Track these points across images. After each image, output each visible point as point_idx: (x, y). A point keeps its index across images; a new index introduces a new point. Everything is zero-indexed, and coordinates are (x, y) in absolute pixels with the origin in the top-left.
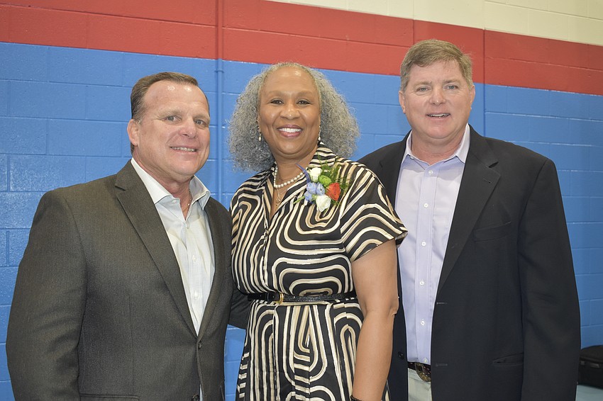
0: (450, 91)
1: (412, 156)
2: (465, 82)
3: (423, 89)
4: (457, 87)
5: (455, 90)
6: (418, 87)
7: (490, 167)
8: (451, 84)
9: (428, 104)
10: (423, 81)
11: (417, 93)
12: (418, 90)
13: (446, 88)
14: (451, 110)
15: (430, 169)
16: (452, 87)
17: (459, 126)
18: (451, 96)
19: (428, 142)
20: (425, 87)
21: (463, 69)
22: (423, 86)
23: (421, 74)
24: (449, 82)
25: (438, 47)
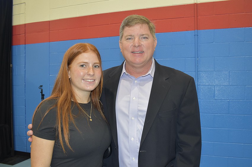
0: (144, 40)
1: (127, 73)
2: (151, 36)
3: (130, 39)
4: (147, 38)
5: (146, 39)
6: (127, 38)
7: (165, 80)
8: (144, 36)
9: (132, 47)
10: (130, 34)
11: (127, 41)
12: (127, 39)
13: (142, 38)
14: (144, 49)
15: (136, 80)
16: (145, 38)
17: (148, 58)
18: (144, 42)
19: (133, 67)
20: (130, 38)
21: (151, 29)
22: (130, 37)
23: (128, 31)
24: (143, 35)
25: (137, 17)
